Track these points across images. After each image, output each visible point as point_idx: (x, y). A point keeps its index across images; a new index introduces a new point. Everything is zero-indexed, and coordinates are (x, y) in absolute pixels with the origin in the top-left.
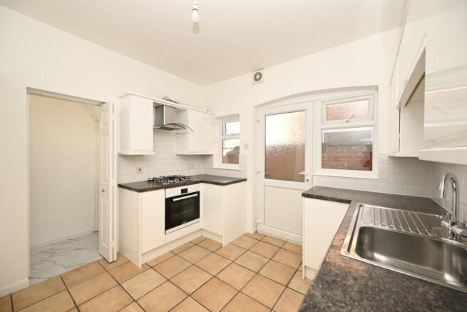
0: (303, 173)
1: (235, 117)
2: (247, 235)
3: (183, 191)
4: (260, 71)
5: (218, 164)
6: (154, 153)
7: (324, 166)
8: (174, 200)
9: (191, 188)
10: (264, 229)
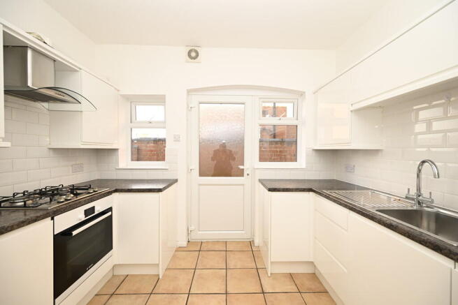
0: (241, 167)
1: (159, 100)
2: (179, 249)
3: (87, 212)
4: (196, 48)
5: (125, 162)
6: (8, 144)
7: (262, 159)
8: (75, 233)
9: (99, 205)
10: (199, 235)
